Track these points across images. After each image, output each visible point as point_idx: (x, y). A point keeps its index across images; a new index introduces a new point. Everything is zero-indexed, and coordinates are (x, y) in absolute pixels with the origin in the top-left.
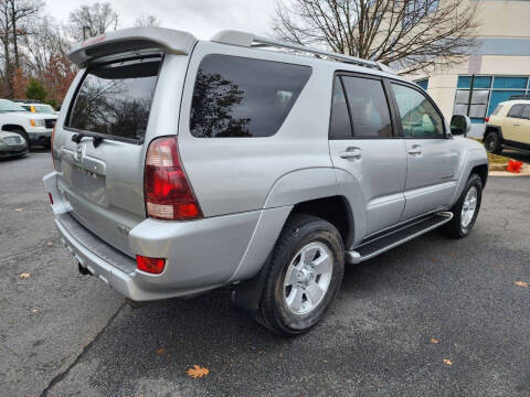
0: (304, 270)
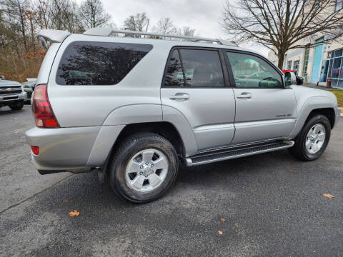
0: (144, 165)
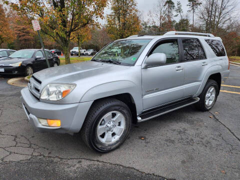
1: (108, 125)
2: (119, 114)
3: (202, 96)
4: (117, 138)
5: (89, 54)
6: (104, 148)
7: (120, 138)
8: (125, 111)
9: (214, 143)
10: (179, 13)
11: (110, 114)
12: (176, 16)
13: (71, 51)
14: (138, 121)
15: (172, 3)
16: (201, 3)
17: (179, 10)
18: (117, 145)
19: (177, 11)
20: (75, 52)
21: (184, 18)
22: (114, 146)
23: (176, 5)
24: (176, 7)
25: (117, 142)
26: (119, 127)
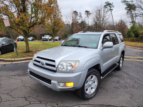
1: (89, 83)
2: (94, 77)
3: (119, 62)
4: (94, 90)
5: (30, 40)
6: (88, 97)
7: (95, 90)
8: (97, 75)
9: (136, 86)
10: (80, 18)
11: (90, 77)
12: (79, 19)
13: (17, 38)
14: (101, 79)
15: (77, 13)
16: (91, 14)
17: (81, 16)
18: (94, 94)
19: (79, 17)
20: (20, 39)
21: (83, 20)
22: (93, 95)
23: (79, 13)
24: (79, 15)
25: (94, 92)
26: (94, 84)
